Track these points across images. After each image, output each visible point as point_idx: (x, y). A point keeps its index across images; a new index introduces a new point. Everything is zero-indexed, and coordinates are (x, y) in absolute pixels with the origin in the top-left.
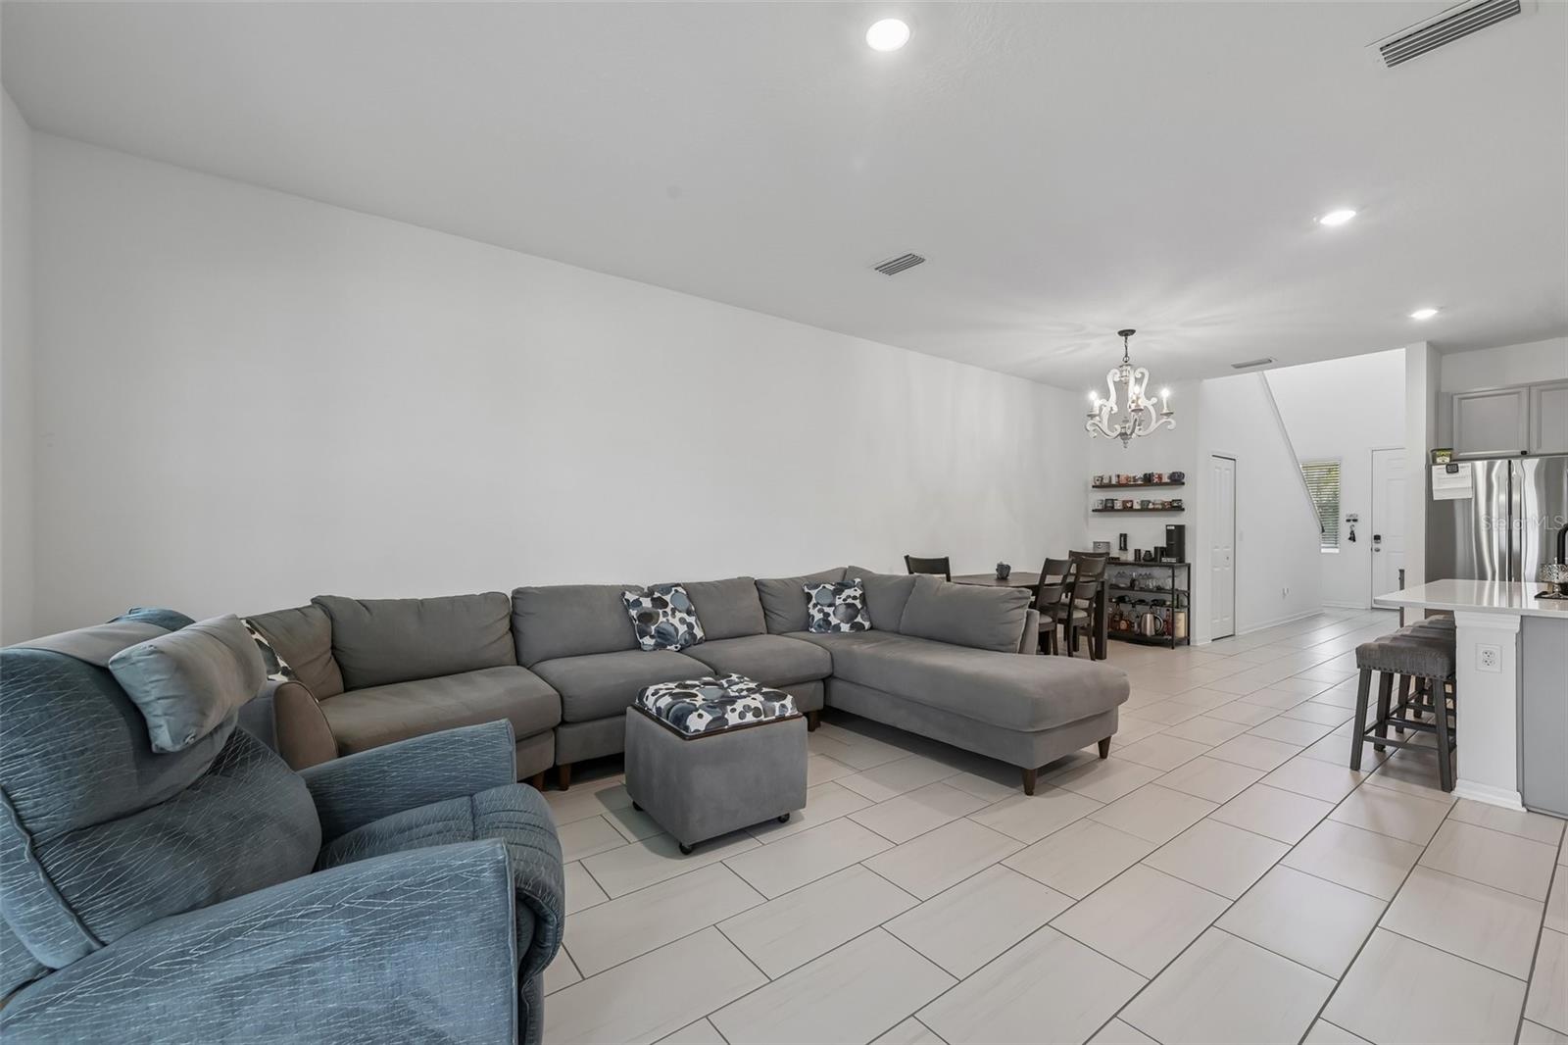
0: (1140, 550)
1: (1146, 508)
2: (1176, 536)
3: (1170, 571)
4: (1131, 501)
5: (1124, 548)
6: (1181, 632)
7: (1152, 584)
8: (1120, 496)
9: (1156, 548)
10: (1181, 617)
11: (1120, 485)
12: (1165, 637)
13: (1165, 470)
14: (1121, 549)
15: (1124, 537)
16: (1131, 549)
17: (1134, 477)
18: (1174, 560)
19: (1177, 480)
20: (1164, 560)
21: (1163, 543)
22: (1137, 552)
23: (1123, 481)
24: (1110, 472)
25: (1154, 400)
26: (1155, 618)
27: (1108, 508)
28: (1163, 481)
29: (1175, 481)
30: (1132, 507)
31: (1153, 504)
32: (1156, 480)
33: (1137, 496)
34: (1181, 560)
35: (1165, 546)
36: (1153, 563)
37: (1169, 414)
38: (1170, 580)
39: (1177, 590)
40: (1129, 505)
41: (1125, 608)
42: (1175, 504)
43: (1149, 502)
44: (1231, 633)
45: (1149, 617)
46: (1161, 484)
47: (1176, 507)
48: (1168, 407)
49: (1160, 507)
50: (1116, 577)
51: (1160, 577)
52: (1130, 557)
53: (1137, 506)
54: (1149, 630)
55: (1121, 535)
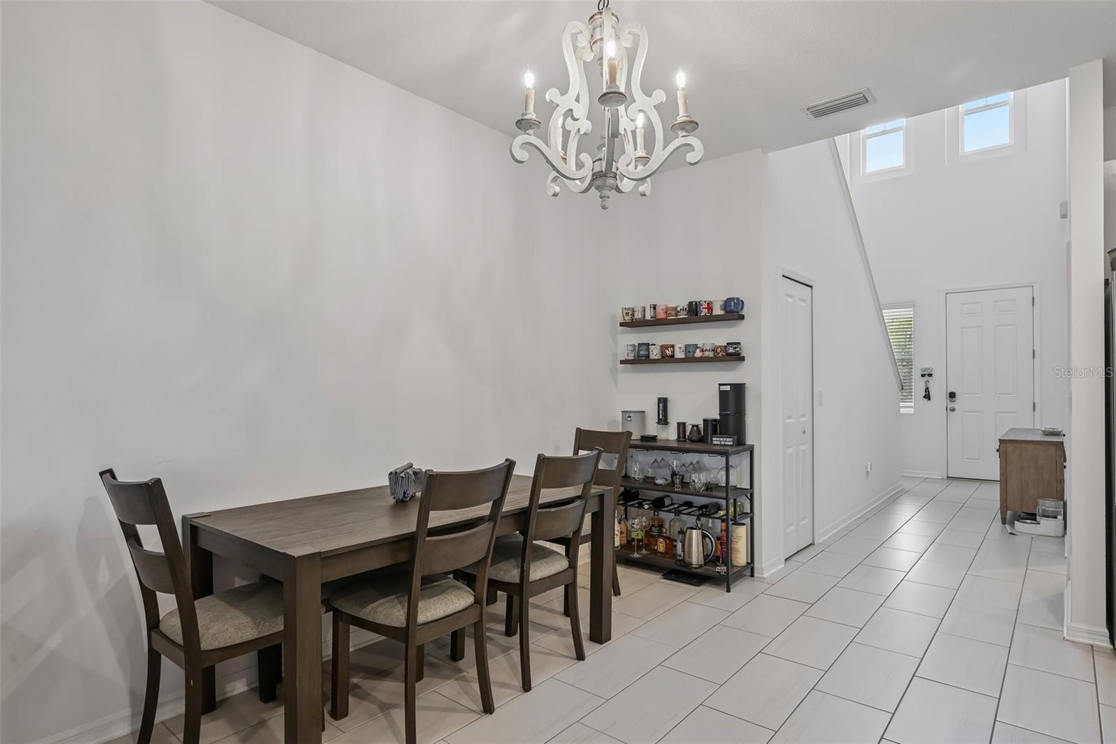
0: (684, 424)
1: (692, 358)
2: (733, 398)
3: (724, 459)
4: (673, 346)
5: (663, 420)
6: (741, 558)
7: (699, 479)
8: (658, 338)
9: (705, 421)
10: (741, 533)
11: (656, 323)
12: (718, 569)
13: (715, 295)
14: (659, 422)
15: (663, 403)
16: (674, 419)
17: (676, 308)
18: (729, 441)
19: (733, 312)
20: (716, 440)
21: (715, 414)
22: (682, 426)
23: (661, 315)
24: (641, 301)
25: (660, 96)
26: (704, 536)
27: (641, 358)
28: (715, 313)
29: (731, 312)
30: (673, 356)
31: (702, 351)
32: (704, 312)
33: (680, 339)
34: (740, 442)
35: (718, 417)
36: (701, 446)
37: (690, 126)
38: (723, 473)
39: (735, 488)
40: (669, 353)
41: (666, 516)
42: (731, 350)
43: (696, 347)
44: (811, 542)
45: (695, 534)
46: (711, 319)
47: (732, 355)
48: (686, 110)
49: (711, 354)
50: (651, 466)
51: (709, 469)
52: (670, 434)
53: (679, 354)
54: (696, 557)
55: (659, 400)
